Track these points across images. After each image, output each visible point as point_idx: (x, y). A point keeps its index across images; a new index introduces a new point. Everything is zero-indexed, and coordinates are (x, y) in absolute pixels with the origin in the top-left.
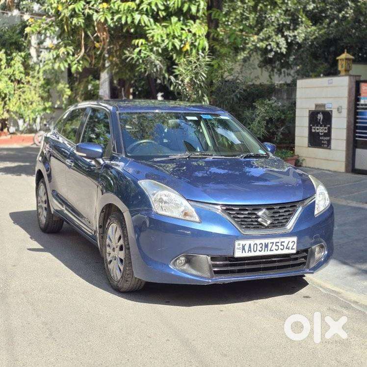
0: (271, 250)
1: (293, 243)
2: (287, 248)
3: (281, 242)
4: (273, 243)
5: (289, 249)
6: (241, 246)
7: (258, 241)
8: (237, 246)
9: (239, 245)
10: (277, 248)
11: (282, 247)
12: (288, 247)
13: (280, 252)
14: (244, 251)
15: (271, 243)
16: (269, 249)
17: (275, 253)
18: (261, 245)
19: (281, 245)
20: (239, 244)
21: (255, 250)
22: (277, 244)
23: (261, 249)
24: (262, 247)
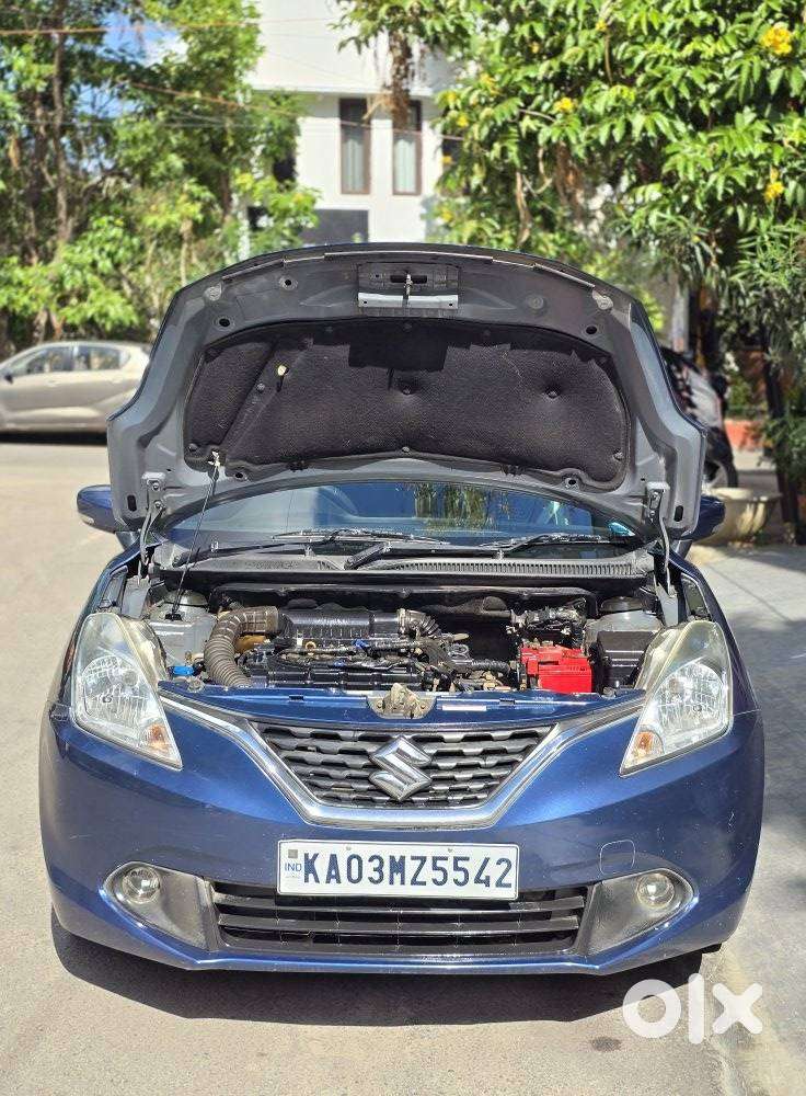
0: (414, 882)
1: (504, 865)
2: (477, 880)
3: (456, 860)
4: (423, 860)
5: (487, 882)
6: (301, 860)
7: (365, 849)
8: (284, 858)
9: (293, 854)
10: (439, 876)
11: (460, 876)
12: (483, 877)
13: (450, 891)
14: (311, 876)
15: (413, 858)
16: (408, 879)
17: (430, 891)
18: (376, 863)
19: (456, 868)
20: (291, 851)
21: (355, 875)
22: (440, 864)
23: (376, 876)
24: (379, 870)
